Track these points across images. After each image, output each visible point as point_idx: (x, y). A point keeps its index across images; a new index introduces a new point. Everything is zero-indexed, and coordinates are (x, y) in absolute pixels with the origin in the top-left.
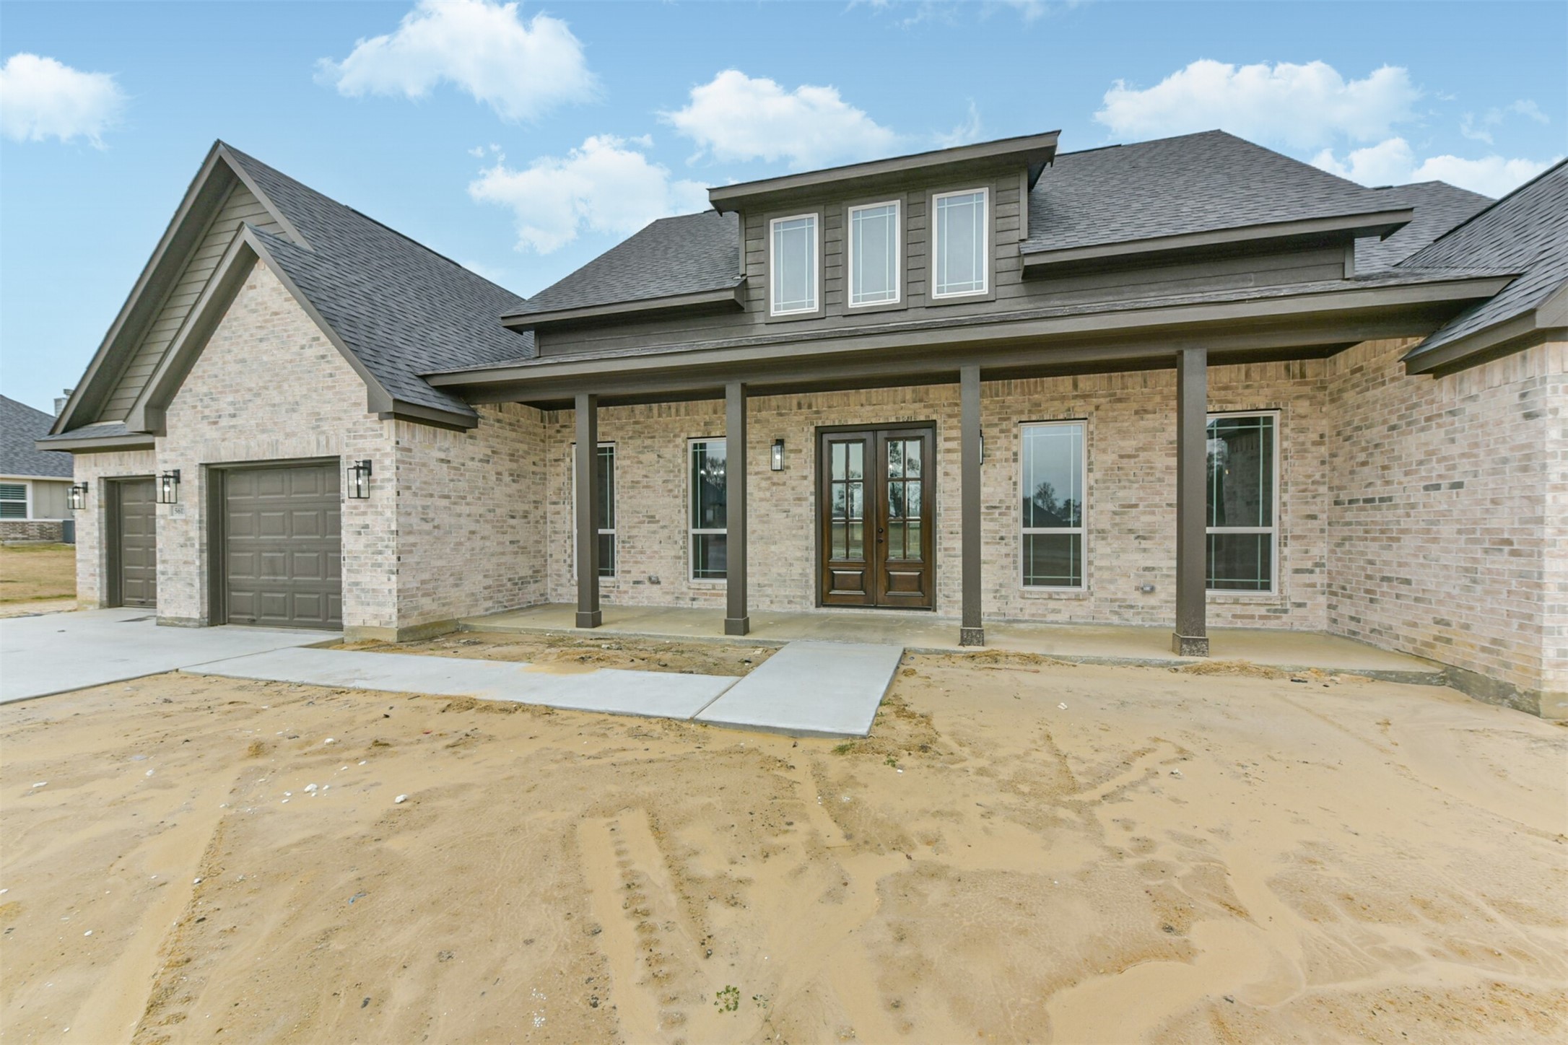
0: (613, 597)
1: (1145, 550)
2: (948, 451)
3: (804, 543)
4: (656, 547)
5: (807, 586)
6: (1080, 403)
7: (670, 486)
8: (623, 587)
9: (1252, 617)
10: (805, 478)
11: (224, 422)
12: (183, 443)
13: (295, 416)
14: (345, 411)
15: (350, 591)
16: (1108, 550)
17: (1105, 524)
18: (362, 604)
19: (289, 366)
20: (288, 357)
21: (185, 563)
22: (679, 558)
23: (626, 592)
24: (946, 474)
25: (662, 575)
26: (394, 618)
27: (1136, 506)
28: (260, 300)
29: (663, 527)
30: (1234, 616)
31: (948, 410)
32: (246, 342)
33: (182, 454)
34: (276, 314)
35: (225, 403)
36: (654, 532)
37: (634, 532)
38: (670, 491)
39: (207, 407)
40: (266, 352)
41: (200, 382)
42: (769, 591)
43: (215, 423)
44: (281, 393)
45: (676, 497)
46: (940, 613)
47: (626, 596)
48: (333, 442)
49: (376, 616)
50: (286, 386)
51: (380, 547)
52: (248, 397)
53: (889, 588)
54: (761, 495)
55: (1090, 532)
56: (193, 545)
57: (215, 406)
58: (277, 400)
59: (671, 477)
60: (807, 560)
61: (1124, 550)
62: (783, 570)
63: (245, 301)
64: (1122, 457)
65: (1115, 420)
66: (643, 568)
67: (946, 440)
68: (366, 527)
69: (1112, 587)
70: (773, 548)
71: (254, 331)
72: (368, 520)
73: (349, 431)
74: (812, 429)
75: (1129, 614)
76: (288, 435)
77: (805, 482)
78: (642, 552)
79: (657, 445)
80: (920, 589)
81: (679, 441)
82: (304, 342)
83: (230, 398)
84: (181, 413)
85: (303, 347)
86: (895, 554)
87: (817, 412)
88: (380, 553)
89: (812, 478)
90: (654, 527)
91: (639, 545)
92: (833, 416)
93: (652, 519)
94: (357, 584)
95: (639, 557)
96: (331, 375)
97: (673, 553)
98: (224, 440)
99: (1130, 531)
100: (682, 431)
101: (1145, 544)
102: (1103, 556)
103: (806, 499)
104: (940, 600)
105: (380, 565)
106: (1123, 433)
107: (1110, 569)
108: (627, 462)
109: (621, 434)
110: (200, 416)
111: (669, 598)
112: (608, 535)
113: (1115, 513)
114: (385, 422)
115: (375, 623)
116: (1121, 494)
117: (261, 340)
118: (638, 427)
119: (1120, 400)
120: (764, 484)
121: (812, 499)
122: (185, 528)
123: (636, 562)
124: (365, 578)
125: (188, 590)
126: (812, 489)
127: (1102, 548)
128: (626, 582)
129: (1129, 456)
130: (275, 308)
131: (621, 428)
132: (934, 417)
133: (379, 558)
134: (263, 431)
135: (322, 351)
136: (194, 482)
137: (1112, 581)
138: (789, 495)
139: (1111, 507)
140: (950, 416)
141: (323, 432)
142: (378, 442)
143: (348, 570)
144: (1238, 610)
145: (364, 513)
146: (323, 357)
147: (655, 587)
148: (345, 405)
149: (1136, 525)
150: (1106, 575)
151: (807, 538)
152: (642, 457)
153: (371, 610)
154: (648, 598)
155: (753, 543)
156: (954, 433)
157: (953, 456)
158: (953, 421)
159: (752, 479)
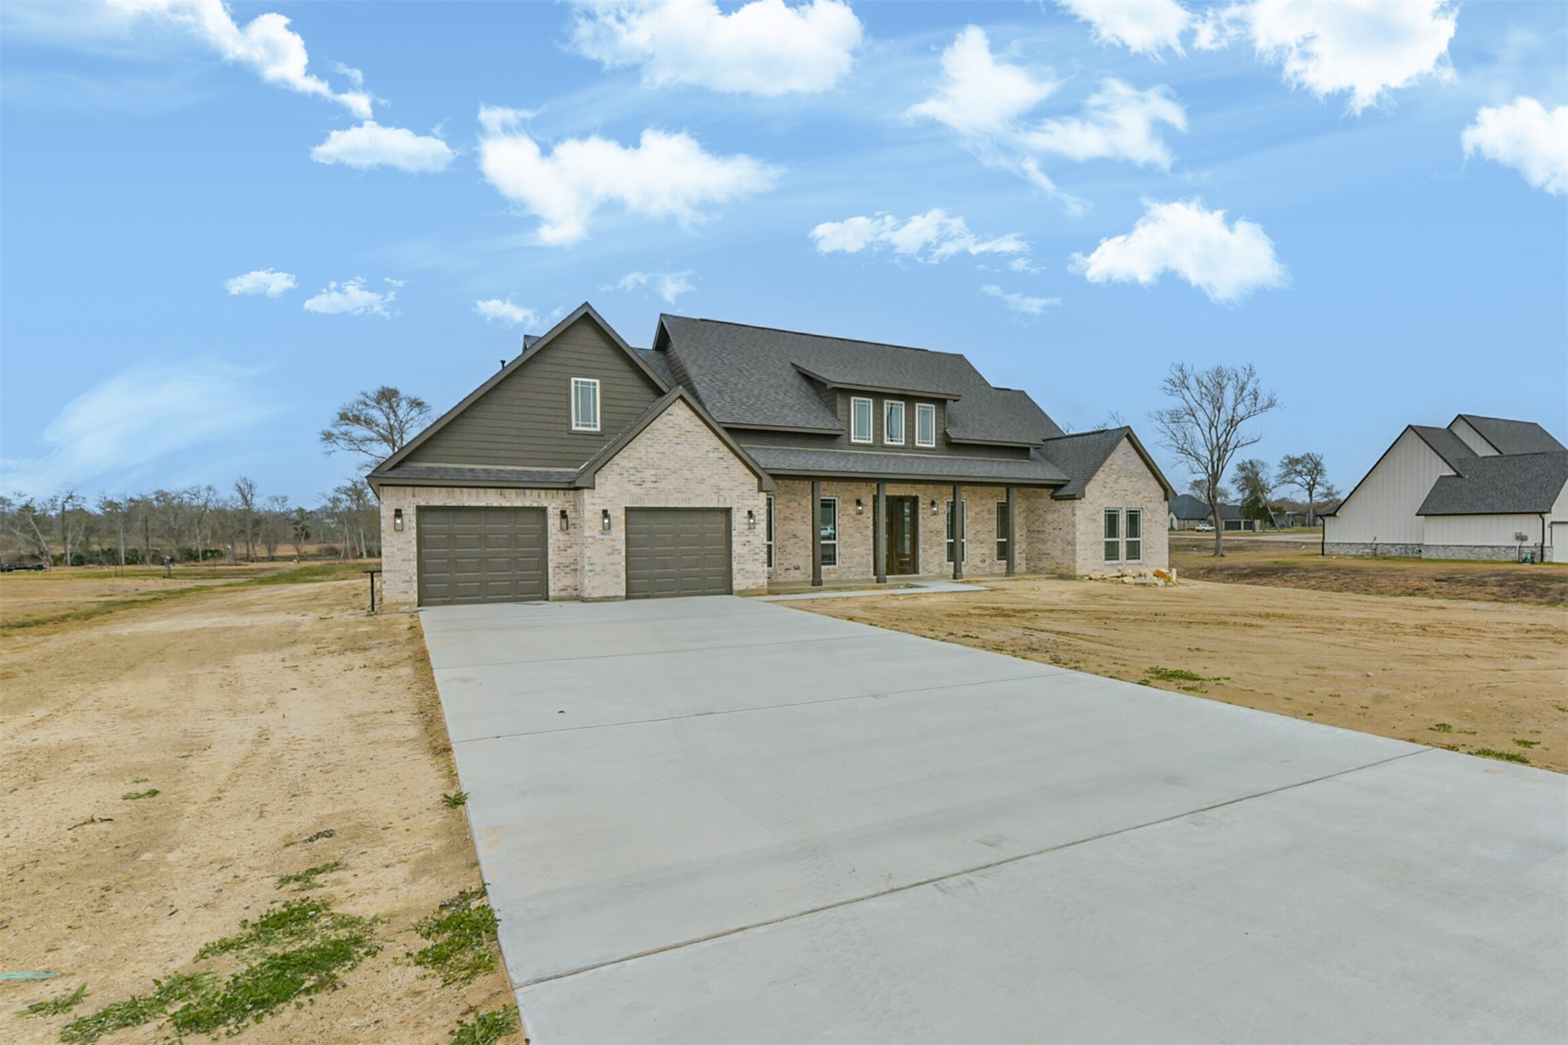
0: (772, 578)
1: (982, 547)
2: (923, 509)
3: (868, 547)
4: (798, 551)
5: (870, 567)
7: (805, 520)
8: (779, 572)
10: (868, 517)
11: (645, 485)
12: (610, 495)
13: (702, 486)
14: (736, 486)
15: (738, 573)
16: (973, 548)
17: (971, 538)
18: (746, 578)
19: (698, 460)
20: (698, 455)
21: (612, 564)
23: (780, 575)
24: (922, 518)
25: (801, 564)
26: (766, 584)
28: (676, 422)
29: (801, 540)
31: (923, 492)
32: (665, 443)
33: (609, 501)
34: (688, 432)
35: (648, 474)
36: (797, 543)
37: (785, 543)
39: (633, 475)
40: (681, 451)
41: (626, 461)
42: (853, 570)
43: (641, 485)
44: (692, 473)
46: (921, 575)
47: (781, 577)
48: (728, 500)
49: (754, 584)
50: (695, 470)
51: (757, 551)
52: (666, 472)
53: (901, 565)
55: (967, 541)
56: (620, 553)
57: (639, 475)
58: (688, 475)
59: (805, 515)
60: (869, 555)
61: (977, 547)
62: (859, 560)
63: (664, 421)
64: (977, 514)
65: (974, 500)
66: (790, 562)
67: (923, 504)
68: (749, 542)
69: (974, 561)
70: (855, 550)
71: (672, 439)
72: (750, 538)
73: (738, 496)
74: (871, 496)
75: (978, 568)
76: (697, 495)
78: (790, 554)
79: (798, 499)
80: (911, 565)
82: (709, 449)
83: (652, 472)
84: (609, 477)
85: (708, 452)
88: (757, 554)
89: (872, 518)
90: (796, 540)
91: (788, 551)
93: (795, 536)
94: (743, 569)
95: (788, 556)
96: (727, 468)
97: (806, 554)
98: (647, 495)
99: (978, 540)
101: (982, 545)
102: (971, 550)
103: (868, 527)
104: (920, 570)
105: (757, 560)
106: (977, 506)
107: (973, 554)
108: (781, 506)
109: (778, 491)
110: (626, 480)
111: (804, 576)
113: (974, 534)
114: (761, 494)
115: (755, 587)
116: (976, 527)
117: (677, 444)
118: (787, 489)
119: (975, 494)
120: (851, 520)
121: (871, 527)
122: (612, 543)
123: (787, 559)
124: (748, 566)
125: (615, 580)
126: (872, 523)
127: (971, 547)
128: (780, 569)
130: (688, 429)
132: (918, 494)
133: (757, 557)
134: (679, 492)
135: (721, 455)
136: (618, 516)
137: (974, 559)
138: (862, 526)
139: (973, 532)
140: (924, 494)
141: (722, 496)
142: (756, 502)
143: (738, 563)
145: (748, 536)
146: (722, 458)
147: (797, 571)
148: (736, 484)
149: (980, 538)
150: (972, 557)
151: (870, 545)
152: (790, 504)
153: (752, 581)
154: (793, 577)
155: (846, 547)
156: (925, 502)
157: (925, 511)
158: (925, 497)
159: (846, 517)
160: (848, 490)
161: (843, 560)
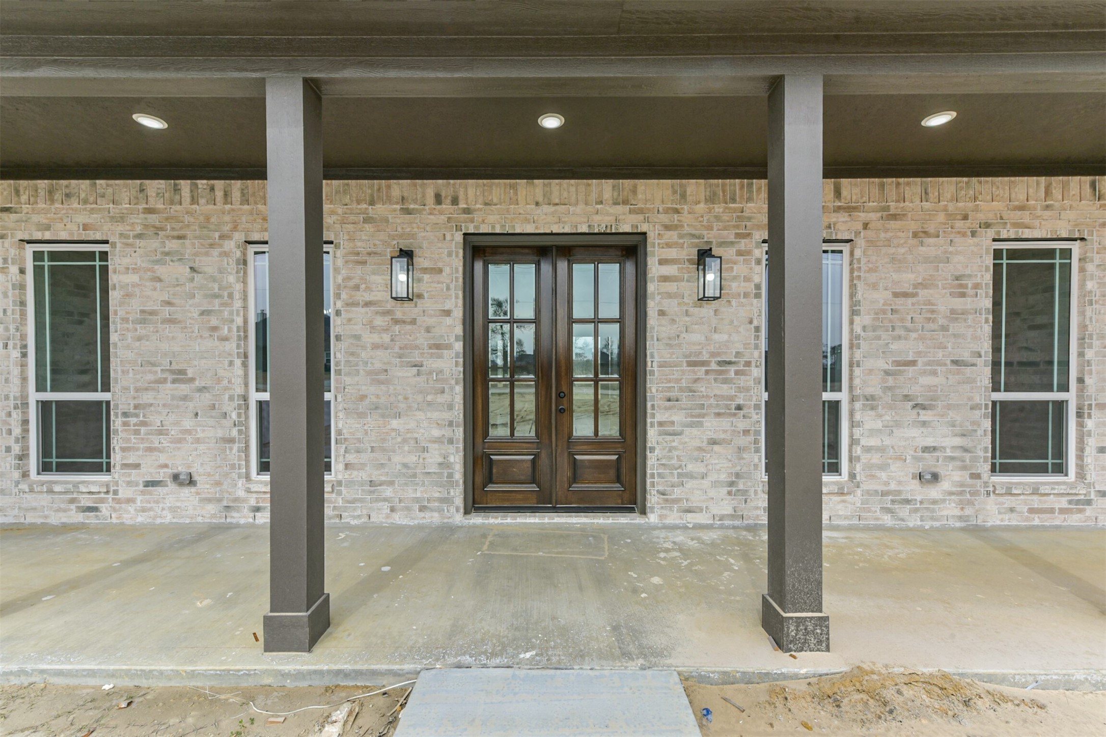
0: (105, 509)
1: (924, 424)
2: (665, 279)
3: (447, 415)
4: (188, 423)
5: (451, 483)
6: (843, 217)
7: (214, 322)
8: (126, 492)
9: (1052, 511)
10: (448, 313)
16: (879, 425)
17: (874, 388)
22: (232, 441)
23: (130, 501)
24: (662, 313)
25: (198, 470)
27: (913, 363)
29: (201, 390)
30: (1032, 511)
31: (664, 218)
36: (185, 398)
37: (147, 398)
38: (215, 329)
42: (388, 492)
45: (225, 339)
46: (652, 519)
47: (131, 508)
53: (575, 479)
54: (375, 338)
55: (853, 400)
60: (451, 441)
61: (898, 424)
62: (412, 459)
64: (896, 295)
65: (888, 243)
66: (163, 459)
67: (662, 262)
69: (883, 475)
70: (395, 423)
74: (459, 237)
75: (904, 511)
77: (448, 321)
78: (160, 433)
79: (188, 252)
80: (618, 480)
81: (230, 245)
86: (583, 428)
87: (467, 211)
89: (458, 313)
90: (184, 389)
91: (155, 420)
92: (492, 218)
93: (180, 376)
95: (155, 441)
97: (220, 433)
99: (907, 398)
100: (235, 228)
101: (925, 416)
102: (873, 432)
103: (449, 347)
104: (653, 499)
106: (897, 263)
107: (881, 449)
108: (133, 278)
109: (120, 228)
111: (211, 508)
112: (99, 403)
113: (887, 373)
116: (894, 346)
118: (153, 219)
119: (894, 217)
120: (379, 321)
121: (459, 346)
123: (150, 449)
126: (459, 330)
127: (869, 421)
128: (129, 484)
129: (906, 295)
131: (122, 219)
132: (643, 228)
137: (884, 467)
138: (422, 339)
139: (882, 364)
140: (667, 228)
144: (1036, 501)
147: (186, 491)
149: (915, 390)
150: (876, 459)
151: (450, 407)
152: (161, 270)
154: (173, 510)
155: (361, 415)
156: (672, 253)
157: (672, 287)
158: (672, 236)
159: (359, 313)
160: (367, 220)
161: (351, 458)
